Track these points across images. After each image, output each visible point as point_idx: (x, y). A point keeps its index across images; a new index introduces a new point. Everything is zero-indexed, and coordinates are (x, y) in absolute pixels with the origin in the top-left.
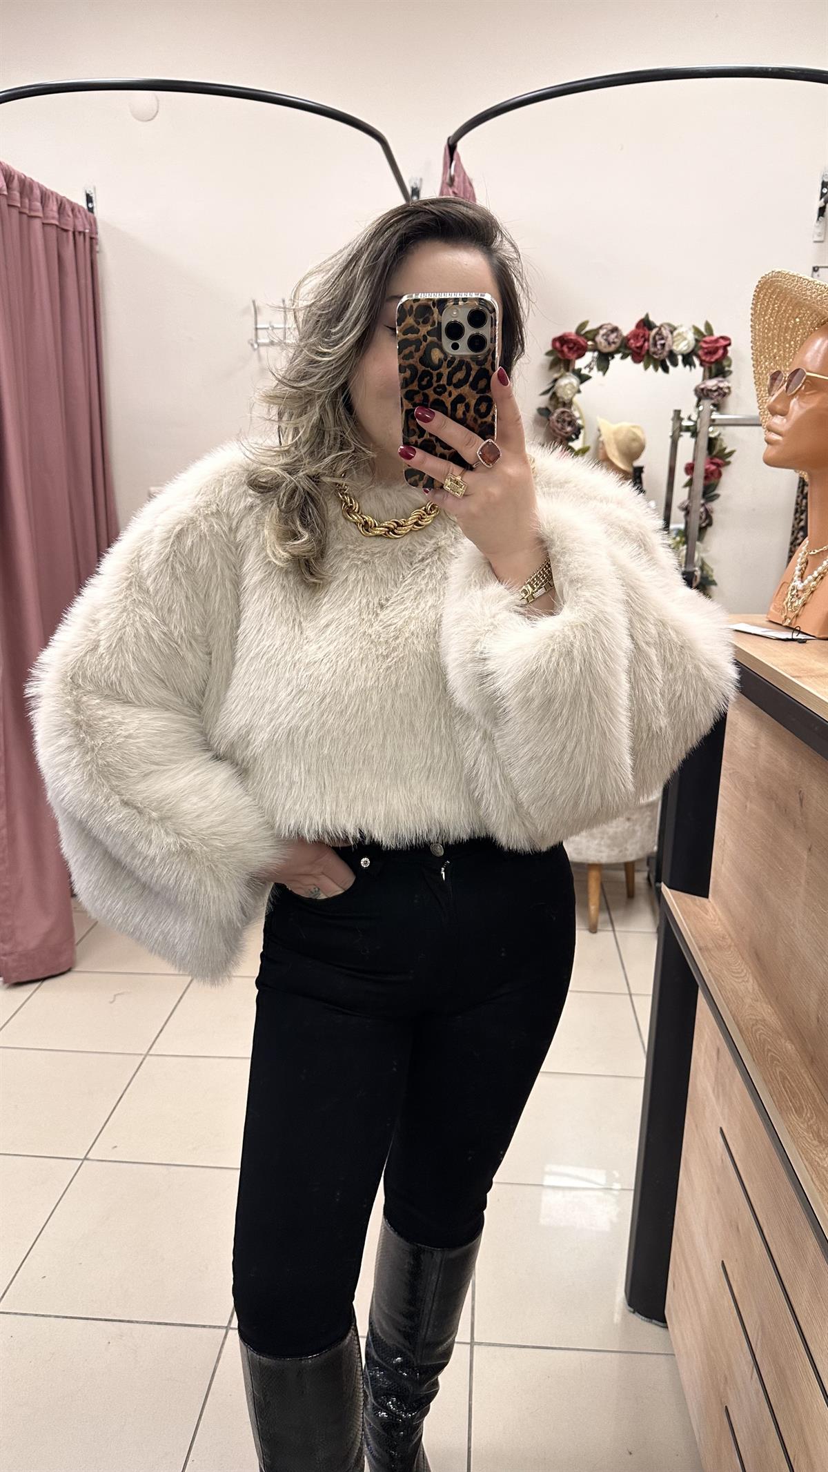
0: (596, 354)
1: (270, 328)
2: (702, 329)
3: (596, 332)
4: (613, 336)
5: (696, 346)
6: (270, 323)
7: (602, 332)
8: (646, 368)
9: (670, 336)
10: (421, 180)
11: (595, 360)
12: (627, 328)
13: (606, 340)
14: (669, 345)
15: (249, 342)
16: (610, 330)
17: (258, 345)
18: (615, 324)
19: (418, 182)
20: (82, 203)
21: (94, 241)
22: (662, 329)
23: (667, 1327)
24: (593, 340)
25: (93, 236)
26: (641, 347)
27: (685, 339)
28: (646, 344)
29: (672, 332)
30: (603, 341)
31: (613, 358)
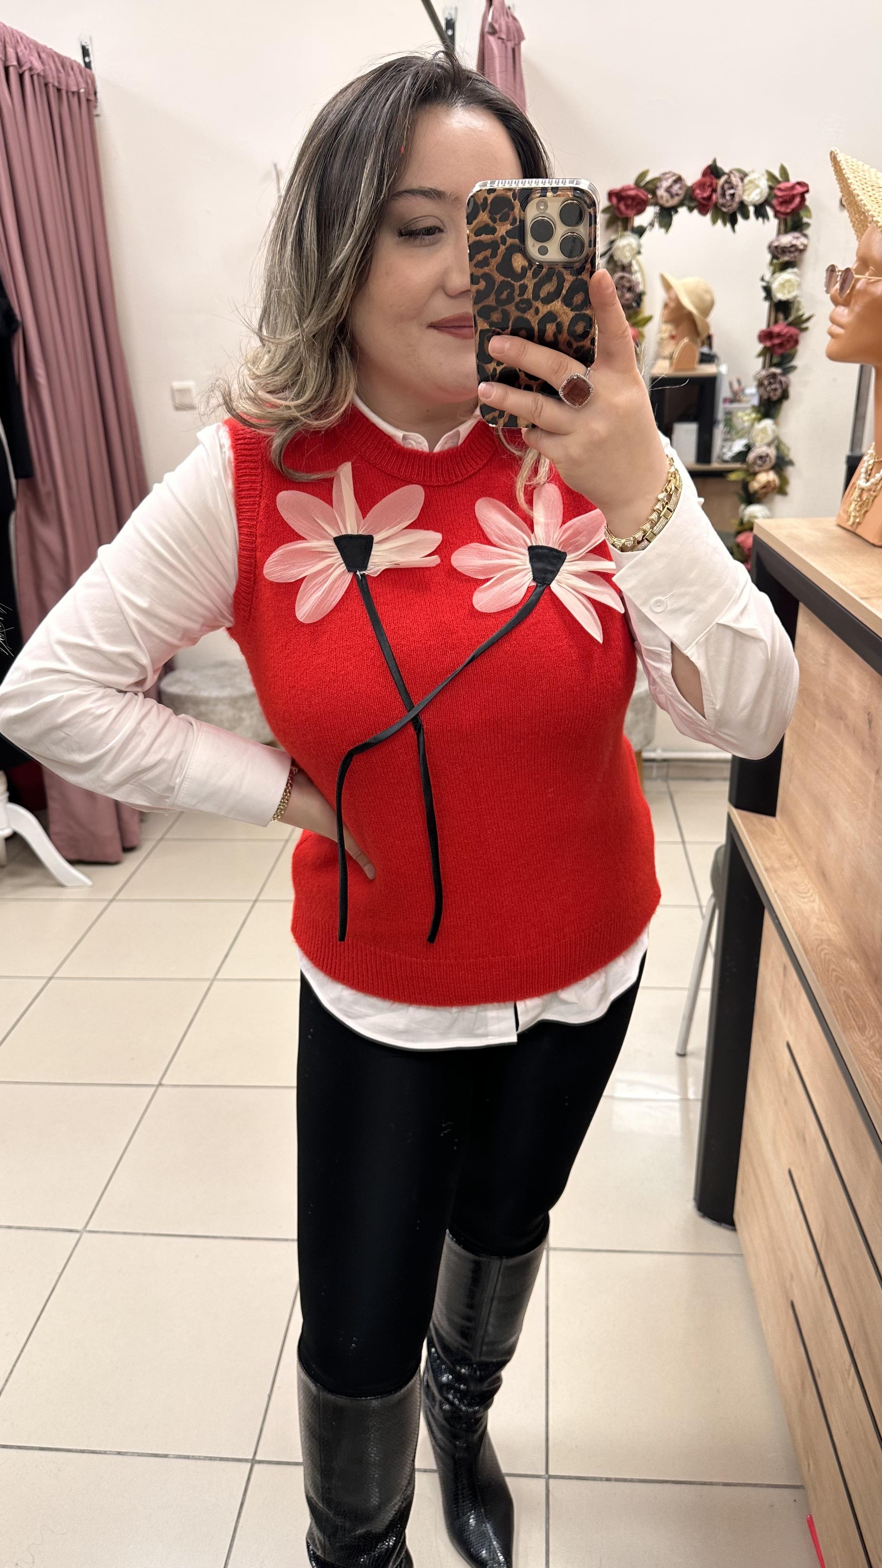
0: (658, 209)
2: (777, 174)
3: (657, 183)
4: (676, 188)
5: (769, 195)
7: (664, 182)
8: (714, 221)
9: (741, 184)
10: (456, 8)
11: (657, 216)
12: (692, 176)
13: (669, 192)
14: (740, 196)
16: (673, 180)
19: (453, 12)
22: (732, 176)
23: (736, 1230)
24: (654, 193)
25: (91, 97)
26: (709, 198)
27: (758, 187)
28: (714, 194)
29: (742, 180)
30: (665, 193)
31: (676, 212)
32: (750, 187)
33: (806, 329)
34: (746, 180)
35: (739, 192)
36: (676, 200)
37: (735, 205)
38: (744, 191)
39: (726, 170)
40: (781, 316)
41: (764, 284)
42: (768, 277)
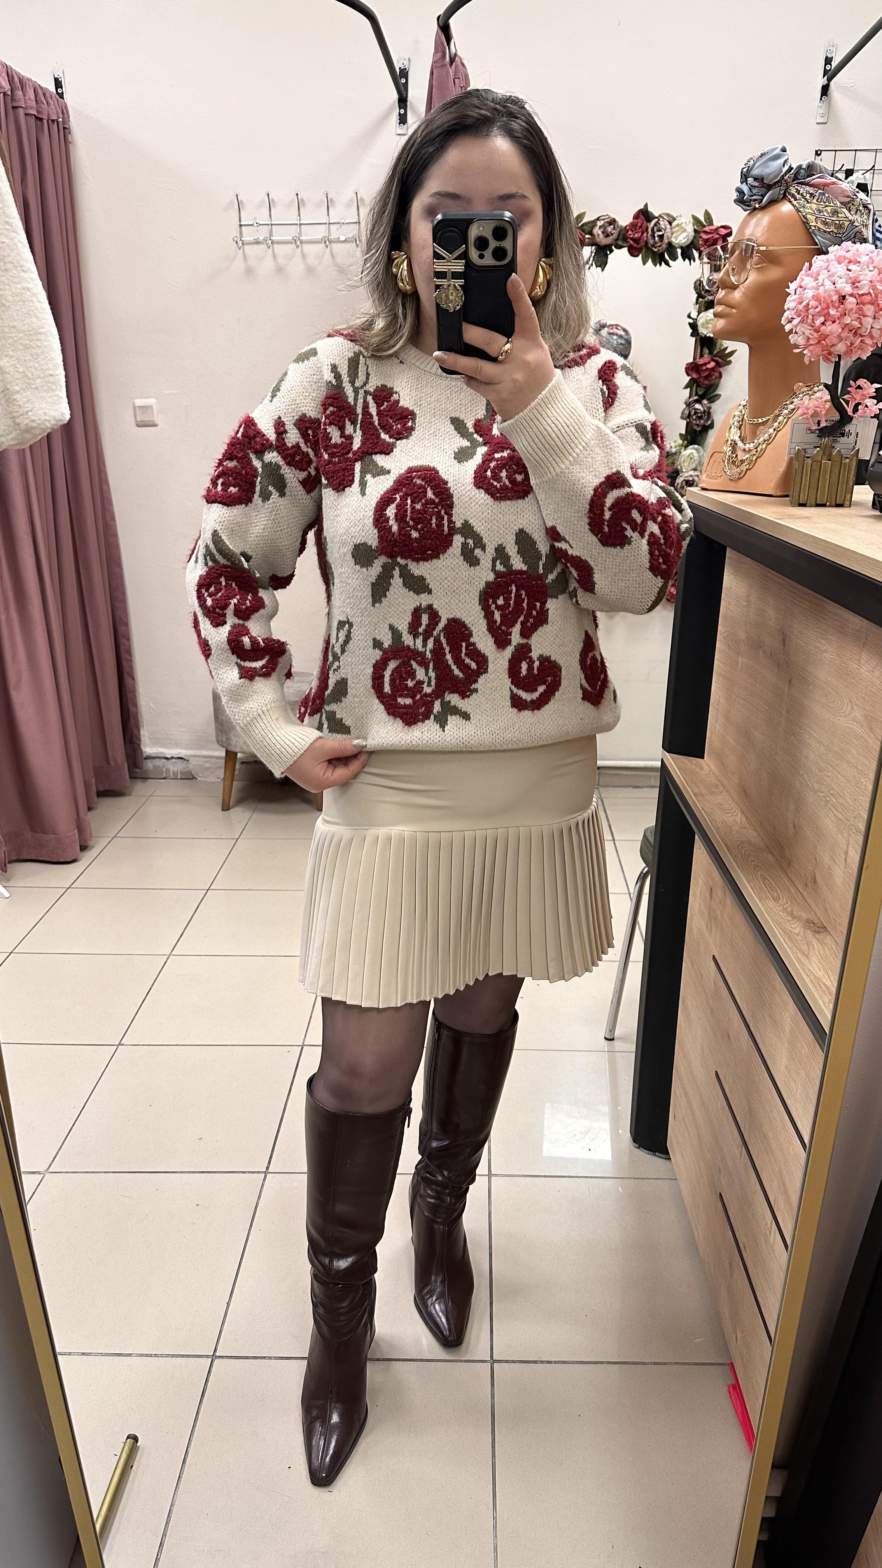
0: (594, 247)
1: (255, 225)
2: (702, 219)
3: (593, 223)
4: (610, 229)
5: (695, 237)
6: (255, 219)
7: (599, 223)
8: (644, 264)
9: (669, 226)
10: (409, 59)
11: (593, 255)
12: (625, 220)
13: (603, 232)
14: (668, 236)
15: (234, 240)
16: (607, 222)
17: (242, 244)
18: (614, 217)
19: (406, 63)
20: (52, 88)
21: (67, 131)
22: (661, 219)
23: (670, 1159)
24: (591, 233)
25: (65, 126)
26: (640, 239)
27: (685, 230)
28: (645, 235)
29: (670, 223)
30: (600, 232)
31: (611, 251)
32: (678, 231)
33: (730, 362)
34: (674, 224)
35: (668, 234)
36: (608, 241)
37: (664, 246)
38: (672, 234)
39: (656, 215)
40: (707, 351)
41: (691, 321)
42: (694, 315)
